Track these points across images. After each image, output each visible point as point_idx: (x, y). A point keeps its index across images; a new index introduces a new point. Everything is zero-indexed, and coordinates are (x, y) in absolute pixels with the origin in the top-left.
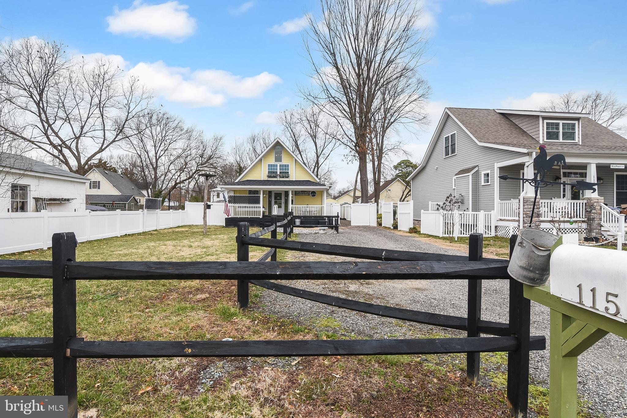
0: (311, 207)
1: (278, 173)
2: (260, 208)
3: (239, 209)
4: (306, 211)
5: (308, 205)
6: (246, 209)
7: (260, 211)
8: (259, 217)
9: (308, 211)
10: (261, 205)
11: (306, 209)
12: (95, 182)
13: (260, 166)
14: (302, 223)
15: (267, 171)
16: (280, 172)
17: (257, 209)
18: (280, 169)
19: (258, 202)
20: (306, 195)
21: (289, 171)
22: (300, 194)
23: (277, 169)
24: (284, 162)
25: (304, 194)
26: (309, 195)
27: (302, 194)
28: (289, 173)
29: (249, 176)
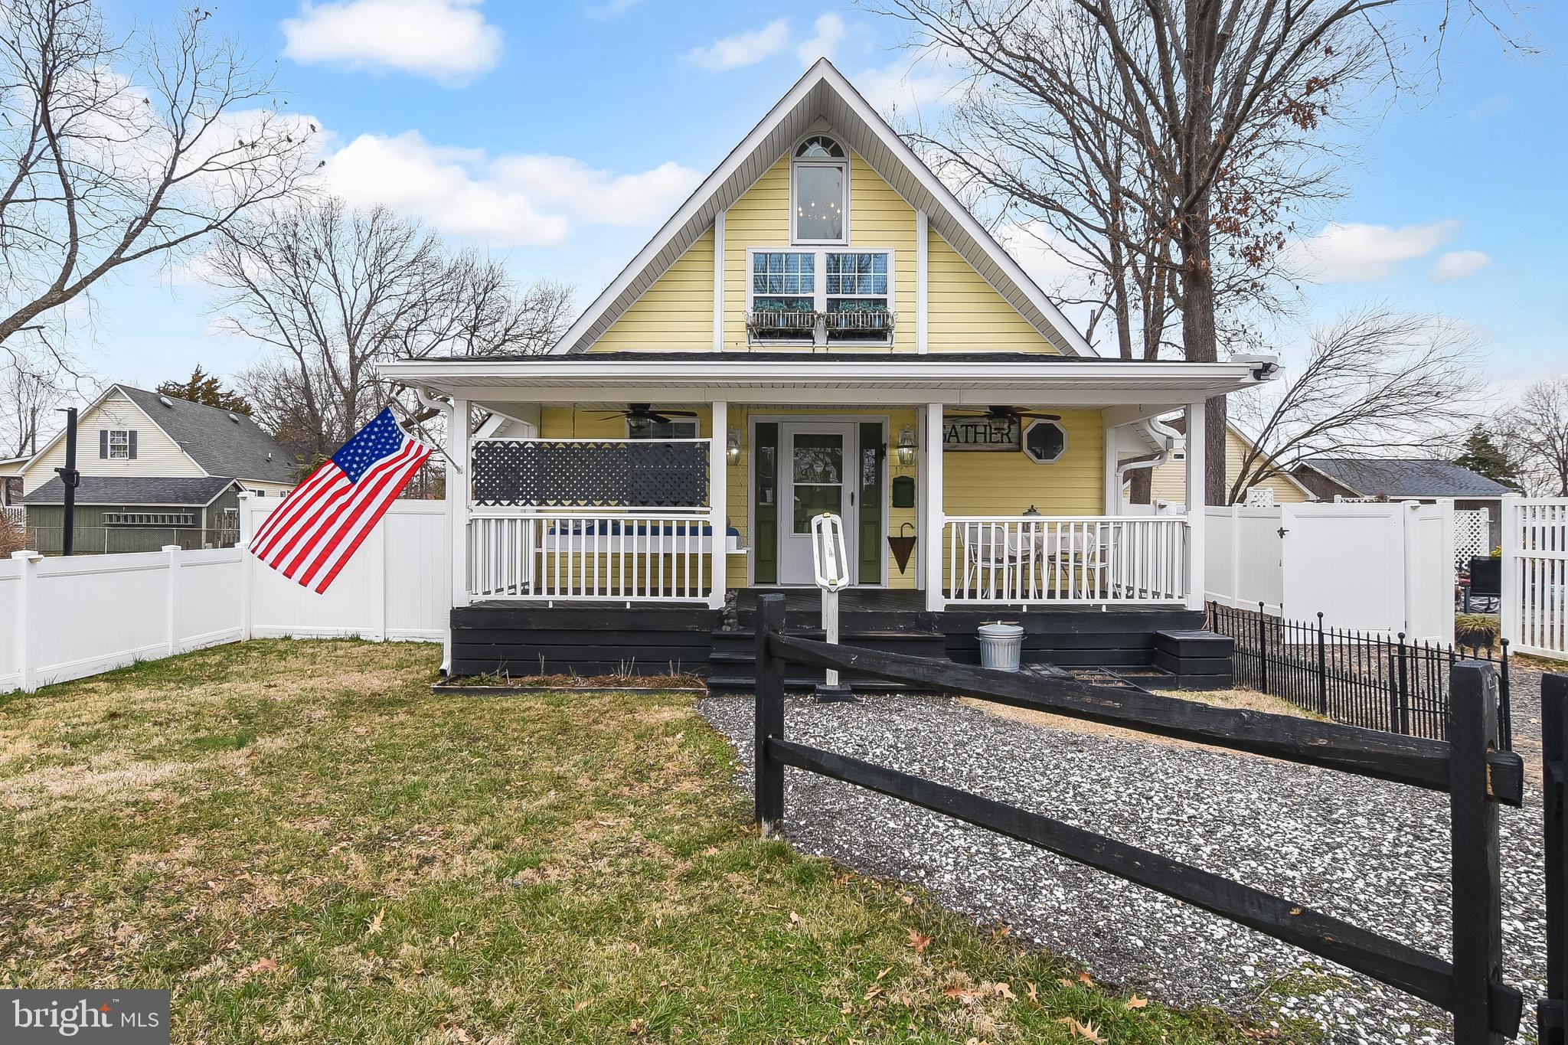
0: (1065, 527)
1: (820, 307)
2: (708, 531)
3: (551, 544)
4: (1039, 557)
5: (1032, 511)
6: (603, 544)
7: (708, 558)
8: (700, 599)
9: (1052, 558)
10: (717, 512)
12: (119, 432)
13: (705, 266)
14: (1029, 651)
15: (750, 294)
16: (833, 304)
17: (687, 545)
18: (833, 284)
19: (694, 493)
20: (1000, 446)
21: (890, 297)
22: (958, 442)
23: (810, 283)
24: (856, 241)
25: (985, 441)
26: (1020, 450)
27: (975, 441)
28: (891, 308)
29: (635, 326)
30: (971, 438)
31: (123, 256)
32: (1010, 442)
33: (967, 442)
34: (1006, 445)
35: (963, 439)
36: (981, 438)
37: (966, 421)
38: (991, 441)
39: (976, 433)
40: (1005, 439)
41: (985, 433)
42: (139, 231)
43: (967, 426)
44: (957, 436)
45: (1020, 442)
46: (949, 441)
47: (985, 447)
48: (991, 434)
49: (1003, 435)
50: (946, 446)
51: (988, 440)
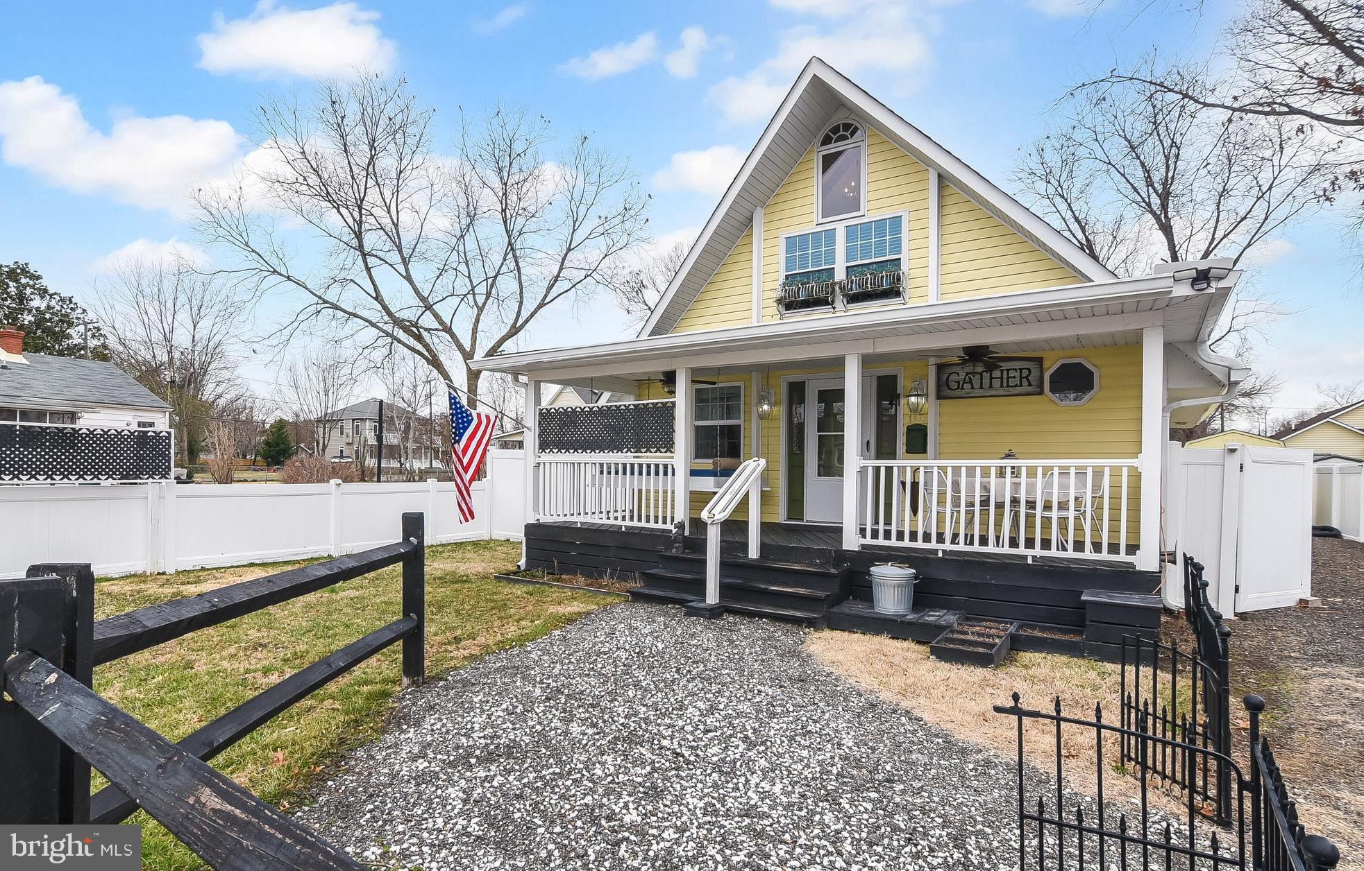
1: (840, 275)
5: (1009, 456)
7: (673, 493)
11: (985, 488)
15: (782, 274)
16: (852, 271)
18: (850, 254)
20: (1019, 390)
21: (903, 256)
22: (973, 388)
23: (831, 256)
24: (873, 208)
25: (1002, 386)
26: (1041, 393)
27: (991, 387)
28: (904, 267)
29: (698, 313)
30: (986, 383)
31: (546, 302)
32: (1030, 385)
33: (981, 387)
34: (1025, 389)
35: (977, 385)
36: (996, 383)
38: (1008, 386)
39: (991, 378)
40: (1025, 382)
41: (1002, 378)
42: (553, 285)
44: (971, 382)
45: (1041, 385)
46: (962, 388)
47: (1001, 392)
48: (1008, 378)
49: (1021, 378)
50: (959, 392)
51: (1005, 385)
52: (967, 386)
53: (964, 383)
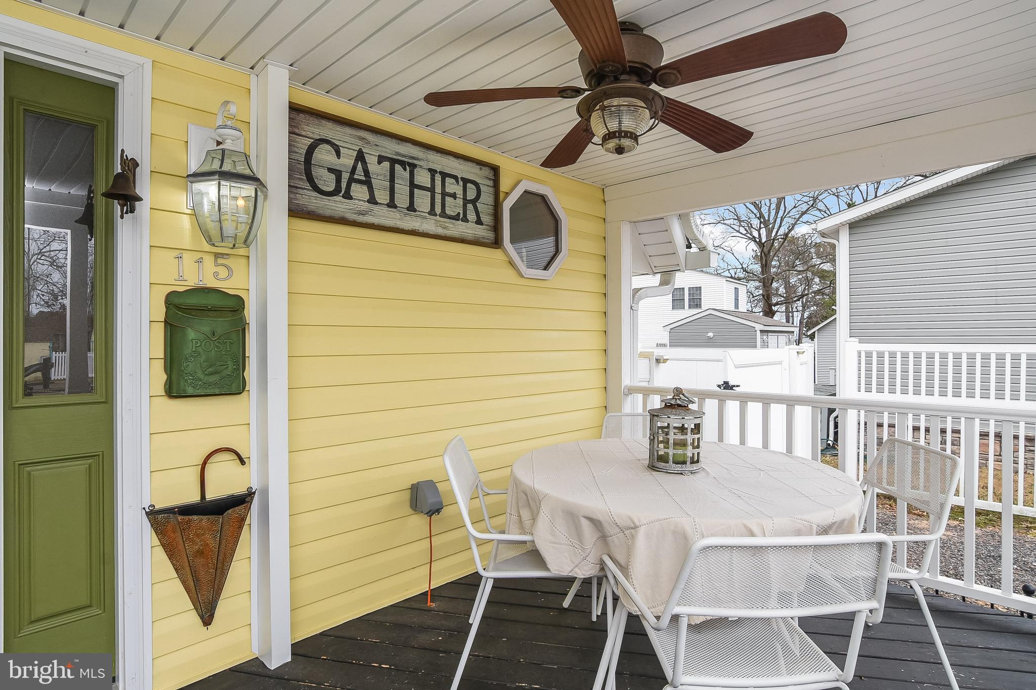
20: (458, 228)
22: (372, 200)
25: (432, 212)
26: (497, 243)
27: (411, 208)
30: (402, 199)
32: (479, 222)
33: (392, 205)
34: (469, 229)
35: (382, 196)
36: (423, 200)
37: (391, 148)
38: (442, 213)
39: (413, 186)
40: (470, 212)
41: (432, 190)
43: (393, 162)
44: (368, 183)
45: (496, 227)
46: (348, 196)
47: (430, 225)
48: (444, 194)
49: (466, 201)
50: (338, 206)
51: (438, 210)
52: (360, 192)
53: (351, 180)
